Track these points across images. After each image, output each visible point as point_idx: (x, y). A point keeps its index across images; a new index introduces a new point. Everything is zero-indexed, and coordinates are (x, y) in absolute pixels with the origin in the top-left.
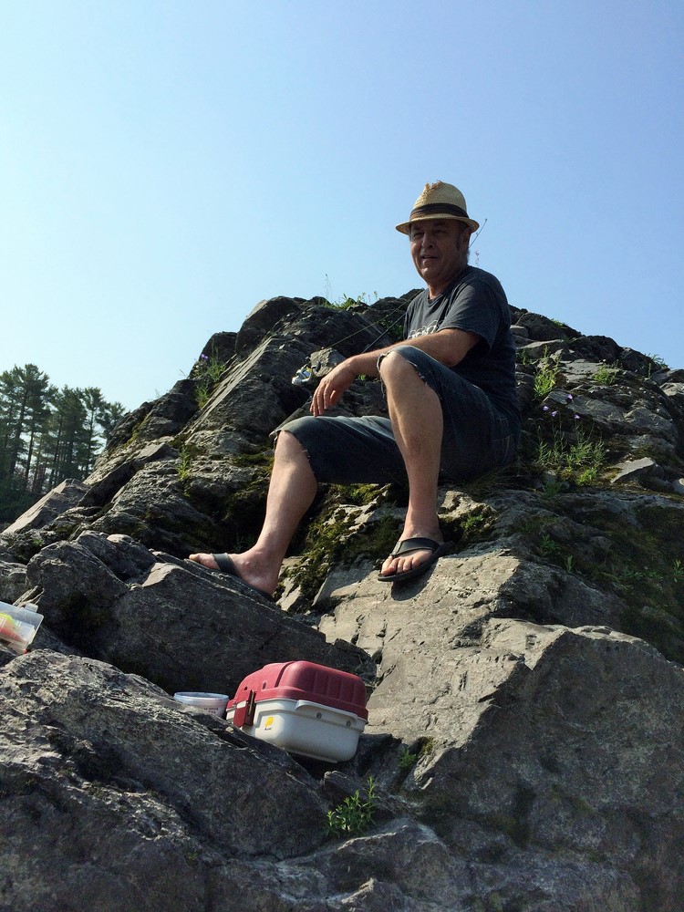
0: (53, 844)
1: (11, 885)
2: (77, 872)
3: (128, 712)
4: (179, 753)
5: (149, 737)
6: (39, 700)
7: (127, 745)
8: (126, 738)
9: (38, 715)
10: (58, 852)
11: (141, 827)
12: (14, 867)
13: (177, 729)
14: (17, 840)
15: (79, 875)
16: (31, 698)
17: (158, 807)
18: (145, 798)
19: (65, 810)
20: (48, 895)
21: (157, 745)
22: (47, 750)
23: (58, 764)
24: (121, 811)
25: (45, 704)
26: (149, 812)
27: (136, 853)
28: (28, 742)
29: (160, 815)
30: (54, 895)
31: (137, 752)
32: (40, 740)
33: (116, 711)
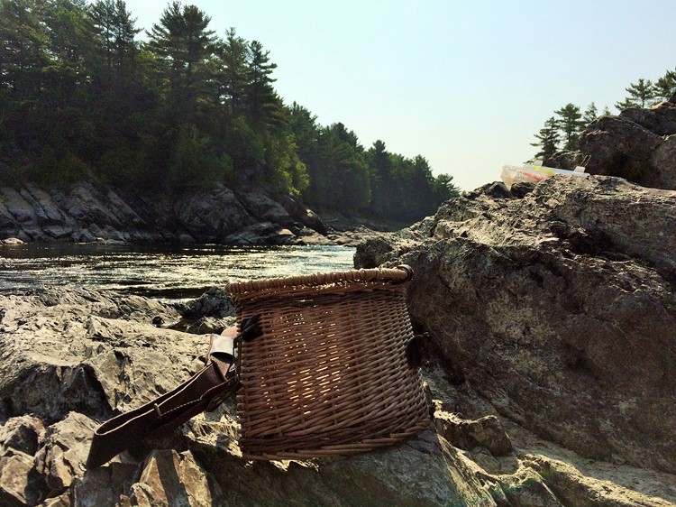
0: (553, 300)
1: (529, 330)
2: (572, 320)
3: (613, 201)
4: (661, 228)
5: (633, 218)
6: (547, 207)
7: (616, 227)
8: (614, 222)
9: (546, 216)
10: (558, 305)
11: (621, 284)
12: (530, 317)
13: (658, 207)
14: (529, 298)
15: (574, 321)
16: (542, 207)
17: (640, 269)
18: (629, 264)
19: (560, 275)
20: (554, 337)
21: (641, 224)
22: (550, 237)
23: (555, 245)
24: (603, 272)
25: (551, 208)
26: (631, 275)
27: (616, 303)
28: (537, 233)
29: (642, 276)
30: (558, 337)
31: (625, 233)
32: (545, 231)
33: (603, 202)
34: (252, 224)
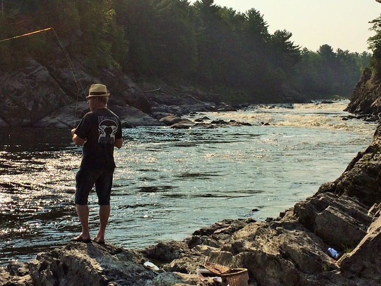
34: (69, 104)
